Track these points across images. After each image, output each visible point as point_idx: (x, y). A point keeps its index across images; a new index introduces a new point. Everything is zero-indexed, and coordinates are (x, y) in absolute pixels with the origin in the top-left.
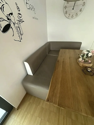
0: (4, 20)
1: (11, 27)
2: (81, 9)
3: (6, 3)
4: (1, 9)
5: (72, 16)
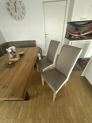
2: (23, 12)
5: (18, 18)
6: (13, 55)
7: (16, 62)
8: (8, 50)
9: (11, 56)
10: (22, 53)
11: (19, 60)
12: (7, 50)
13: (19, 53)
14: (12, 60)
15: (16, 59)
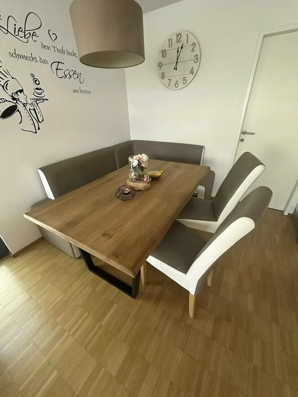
0: (6, 101)
1: (18, 110)
3: (13, 78)
4: (3, 87)
5: (176, 83)
6: (137, 174)
7: (140, 193)
8: (132, 160)
9: (133, 174)
10: (158, 173)
11: (147, 189)
12: (130, 159)
13: (151, 173)
14: (132, 184)
15: (140, 185)
